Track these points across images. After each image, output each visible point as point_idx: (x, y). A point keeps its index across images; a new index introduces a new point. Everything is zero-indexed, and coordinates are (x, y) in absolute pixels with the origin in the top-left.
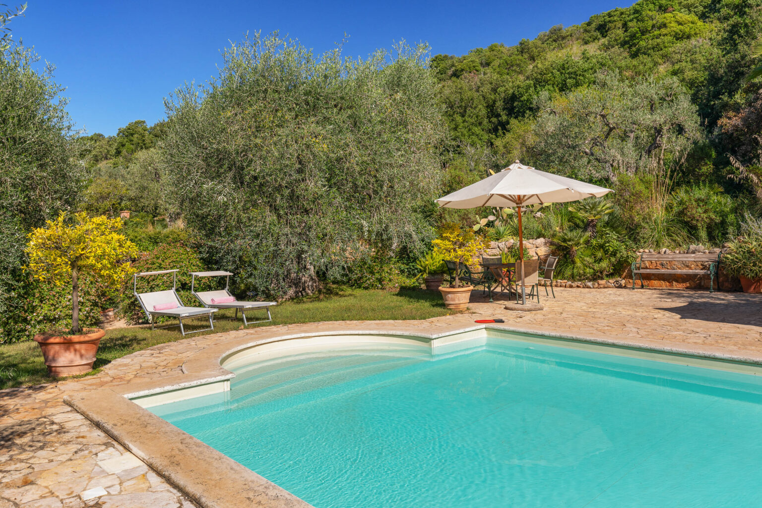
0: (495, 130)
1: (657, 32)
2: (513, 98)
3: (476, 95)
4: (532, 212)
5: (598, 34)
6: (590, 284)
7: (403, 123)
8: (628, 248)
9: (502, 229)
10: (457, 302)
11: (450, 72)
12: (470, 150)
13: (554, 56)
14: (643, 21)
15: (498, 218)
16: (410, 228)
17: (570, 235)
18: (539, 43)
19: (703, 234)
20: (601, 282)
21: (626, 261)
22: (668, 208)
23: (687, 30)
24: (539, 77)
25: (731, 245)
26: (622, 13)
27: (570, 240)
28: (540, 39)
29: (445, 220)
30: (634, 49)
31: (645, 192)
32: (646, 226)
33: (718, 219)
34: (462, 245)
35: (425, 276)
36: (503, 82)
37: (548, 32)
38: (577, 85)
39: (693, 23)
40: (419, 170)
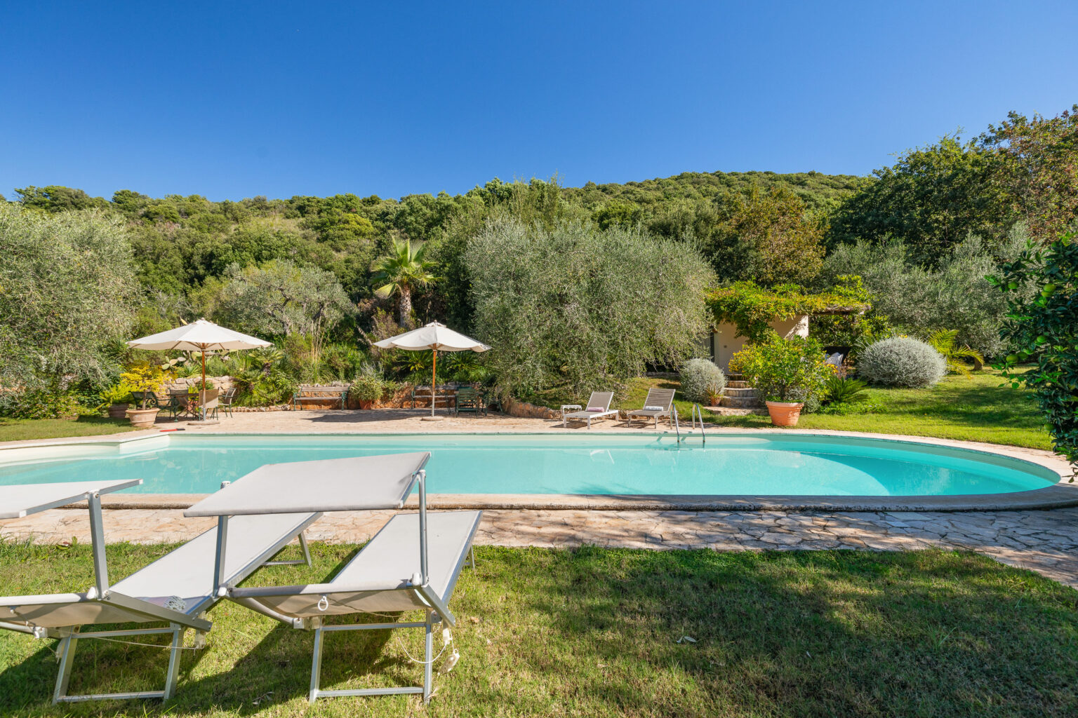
0: (191, 281)
1: (342, 226)
2: (212, 255)
3: (171, 245)
4: (220, 355)
5: (298, 212)
6: (263, 409)
7: (93, 276)
8: (292, 385)
9: (190, 368)
10: (143, 421)
11: (141, 212)
12: (162, 297)
13: (256, 225)
14: (332, 215)
15: (187, 359)
16: (94, 364)
17: (249, 373)
18: (243, 207)
19: (342, 375)
20: (271, 407)
21: (291, 392)
22: (323, 357)
23: (363, 230)
24: (238, 242)
25: (355, 381)
26: (318, 202)
27: (249, 377)
28: (244, 204)
29: (133, 359)
30: (325, 234)
31: (306, 346)
32: (306, 369)
33: (351, 366)
34: (149, 377)
35: (108, 405)
36: (202, 238)
37: (252, 200)
38: (271, 257)
39: (367, 225)
40: (108, 317)
